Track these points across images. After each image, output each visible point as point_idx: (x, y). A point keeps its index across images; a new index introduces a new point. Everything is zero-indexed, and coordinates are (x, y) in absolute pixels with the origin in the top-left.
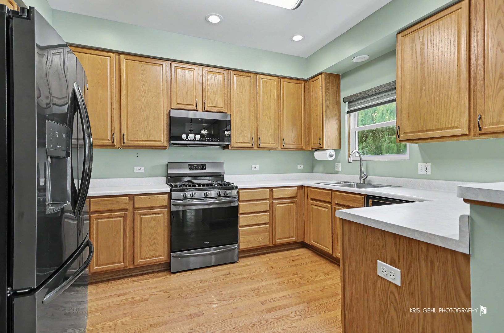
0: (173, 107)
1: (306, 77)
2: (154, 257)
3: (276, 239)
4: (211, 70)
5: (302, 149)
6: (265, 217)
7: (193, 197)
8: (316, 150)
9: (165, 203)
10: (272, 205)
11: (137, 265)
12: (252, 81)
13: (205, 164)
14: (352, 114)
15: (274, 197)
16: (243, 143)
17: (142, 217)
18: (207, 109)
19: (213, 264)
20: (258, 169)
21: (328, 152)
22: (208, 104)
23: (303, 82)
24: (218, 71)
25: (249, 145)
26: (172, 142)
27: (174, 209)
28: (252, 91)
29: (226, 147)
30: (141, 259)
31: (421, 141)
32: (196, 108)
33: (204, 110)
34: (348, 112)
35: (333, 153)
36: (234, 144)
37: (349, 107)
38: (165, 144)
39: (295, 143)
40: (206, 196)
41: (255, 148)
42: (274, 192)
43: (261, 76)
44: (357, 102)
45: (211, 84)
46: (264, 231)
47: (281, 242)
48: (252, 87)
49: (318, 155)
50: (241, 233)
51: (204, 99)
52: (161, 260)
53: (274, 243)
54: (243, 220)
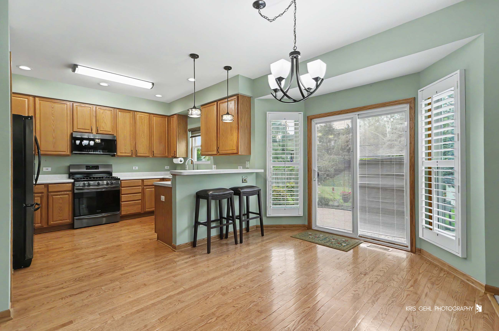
0: (74, 131)
1: (169, 115)
2: (62, 220)
3: (146, 208)
4: (102, 108)
5: (166, 157)
6: (139, 196)
7: (89, 185)
8: (174, 158)
9: (70, 189)
10: (143, 189)
11: (50, 225)
12: (131, 116)
13: (98, 166)
14: (193, 138)
15: (145, 185)
16: (125, 153)
17: (54, 197)
18: (99, 132)
19: (103, 223)
20: (137, 169)
21: (179, 159)
22: (100, 129)
23: (167, 117)
24: (108, 109)
25: (130, 154)
26: (74, 152)
27: (76, 191)
28: (132, 122)
29: (114, 156)
30: (53, 222)
31: (214, 155)
32: (92, 131)
33: (97, 132)
34: (191, 137)
35: (183, 160)
36: (119, 154)
37: (192, 134)
38: (69, 153)
39: (161, 153)
40: (99, 184)
41: (134, 156)
42: (144, 181)
43: (138, 113)
44: (195, 132)
45: (102, 117)
46: (138, 204)
47: (148, 211)
48: (132, 119)
49: (175, 161)
50: (122, 205)
51: (97, 126)
52: (68, 222)
53: (144, 211)
54: (123, 198)
